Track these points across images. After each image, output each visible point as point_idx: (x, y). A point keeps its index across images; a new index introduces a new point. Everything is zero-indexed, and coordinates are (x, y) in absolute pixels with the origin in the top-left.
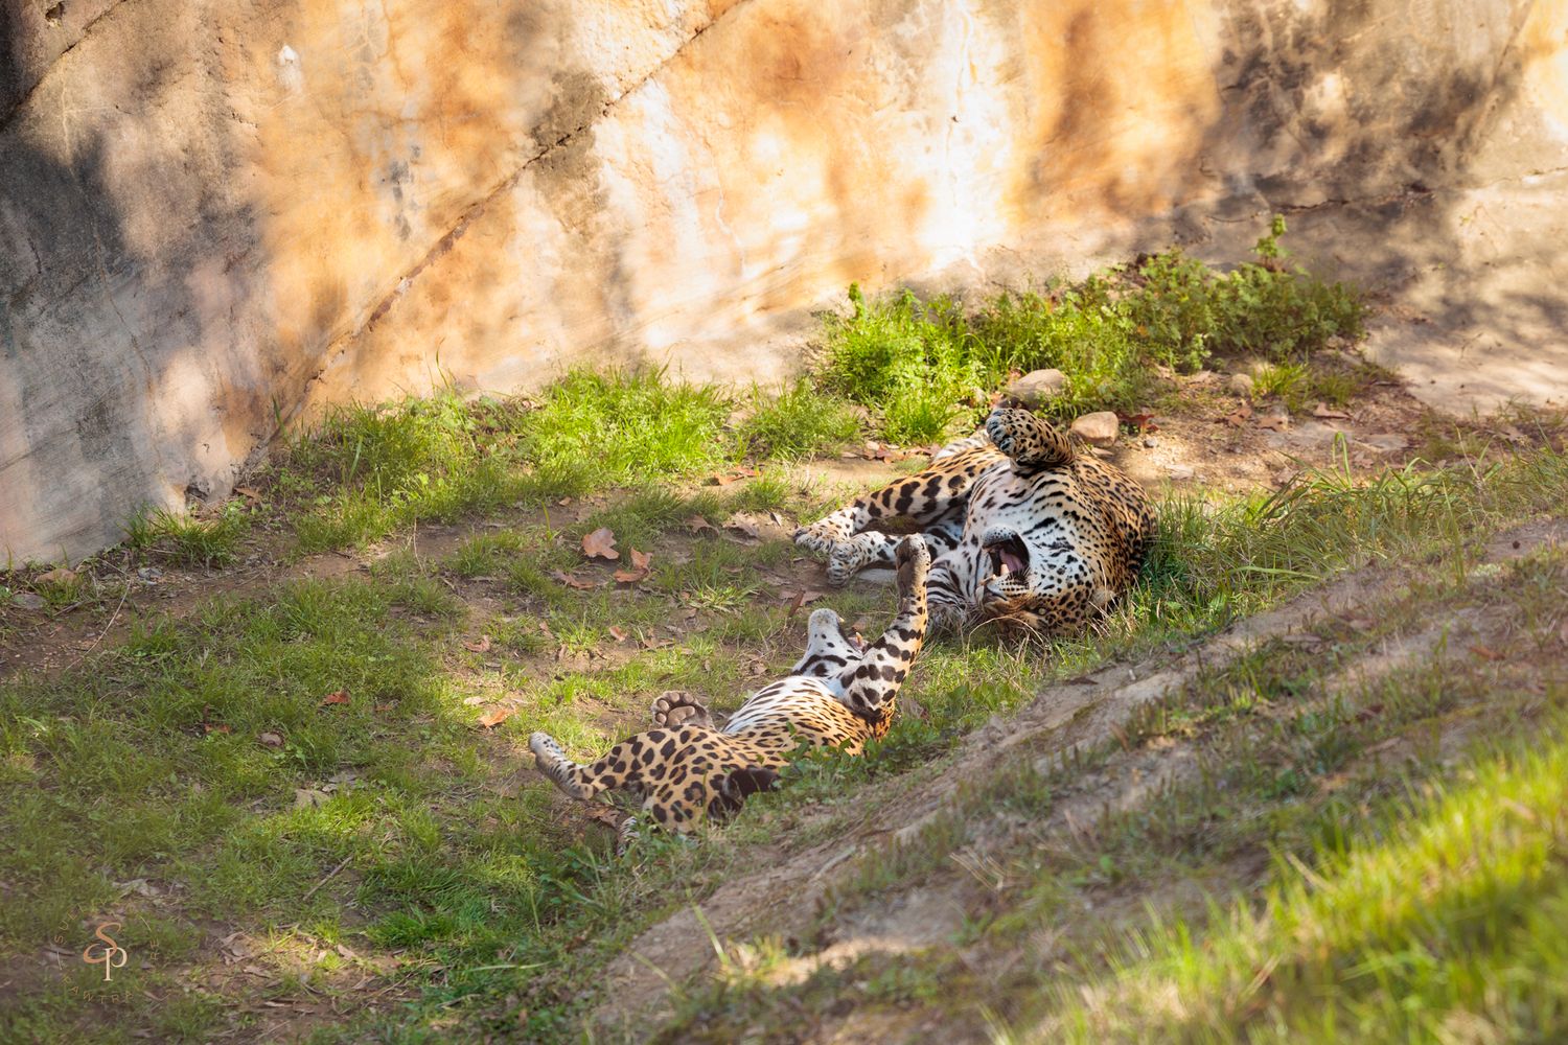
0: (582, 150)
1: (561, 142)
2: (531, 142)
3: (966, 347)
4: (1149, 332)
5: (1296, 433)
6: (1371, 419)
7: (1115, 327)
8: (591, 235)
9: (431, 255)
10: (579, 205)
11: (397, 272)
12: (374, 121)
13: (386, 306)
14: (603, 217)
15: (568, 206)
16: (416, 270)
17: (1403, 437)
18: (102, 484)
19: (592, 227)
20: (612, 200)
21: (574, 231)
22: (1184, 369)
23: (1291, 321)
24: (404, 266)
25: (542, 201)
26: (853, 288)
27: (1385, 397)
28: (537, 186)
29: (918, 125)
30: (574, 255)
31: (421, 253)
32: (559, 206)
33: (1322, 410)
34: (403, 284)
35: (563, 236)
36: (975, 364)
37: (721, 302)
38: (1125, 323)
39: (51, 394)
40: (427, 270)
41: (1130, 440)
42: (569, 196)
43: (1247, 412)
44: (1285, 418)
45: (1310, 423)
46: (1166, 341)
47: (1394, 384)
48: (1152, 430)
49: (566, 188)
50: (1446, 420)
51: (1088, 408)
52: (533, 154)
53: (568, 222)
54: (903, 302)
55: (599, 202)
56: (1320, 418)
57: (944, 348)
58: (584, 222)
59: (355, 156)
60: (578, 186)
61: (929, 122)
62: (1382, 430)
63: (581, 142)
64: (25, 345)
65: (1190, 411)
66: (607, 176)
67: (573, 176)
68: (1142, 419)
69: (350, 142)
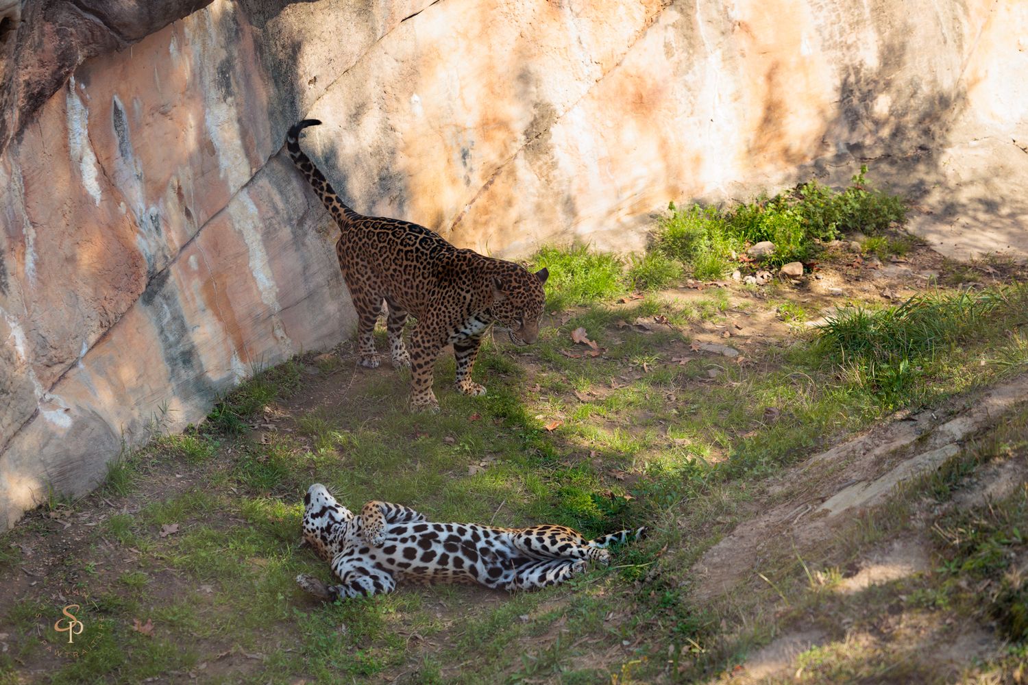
0: (546, 140)
1: (537, 137)
2: (523, 137)
3: (727, 231)
4: (811, 222)
5: (886, 270)
6: (918, 262)
7: (795, 220)
8: (551, 181)
9: (479, 193)
10: (545, 167)
11: (465, 203)
12: (454, 129)
13: (459, 219)
14: (556, 172)
15: (540, 167)
16: (473, 201)
17: (936, 271)
18: (339, 310)
19: (551, 178)
20: (560, 165)
21: (543, 180)
22: (826, 239)
23: (874, 215)
24: (469, 199)
25: (528, 165)
26: (671, 203)
27: (921, 251)
28: (525, 158)
29: (695, 124)
30: (543, 191)
31: (475, 193)
32: (536, 167)
33: (894, 258)
34: (466, 208)
35: (538, 182)
36: (731, 240)
37: (611, 213)
38: (799, 218)
39: (315, 268)
40: (478, 200)
41: (808, 275)
42: (540, 163)
43: (860, 260)
44: (879, 263)
45: (890, 265)
46: (817, 227)
47: (924, 245)
48: (818, 270)
49: (539, 159)
50: (956, 263)
51: (787, 261)
52: (524, 143)
53: (540, 175)
54: (694, 210)
55: (554, 165)
56: (894, 263)
57: (718, 232)
58: (547, 175)
59: (446, 146)
60: (544, 158)
61: (700, 122)
62: (924, 268)
63: (545, 136)
64: (304, 244)
65: (834, 260)
66: (558, 153)
67: (542, 153)
68: (813, 264)
69: (444, 140)
